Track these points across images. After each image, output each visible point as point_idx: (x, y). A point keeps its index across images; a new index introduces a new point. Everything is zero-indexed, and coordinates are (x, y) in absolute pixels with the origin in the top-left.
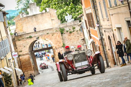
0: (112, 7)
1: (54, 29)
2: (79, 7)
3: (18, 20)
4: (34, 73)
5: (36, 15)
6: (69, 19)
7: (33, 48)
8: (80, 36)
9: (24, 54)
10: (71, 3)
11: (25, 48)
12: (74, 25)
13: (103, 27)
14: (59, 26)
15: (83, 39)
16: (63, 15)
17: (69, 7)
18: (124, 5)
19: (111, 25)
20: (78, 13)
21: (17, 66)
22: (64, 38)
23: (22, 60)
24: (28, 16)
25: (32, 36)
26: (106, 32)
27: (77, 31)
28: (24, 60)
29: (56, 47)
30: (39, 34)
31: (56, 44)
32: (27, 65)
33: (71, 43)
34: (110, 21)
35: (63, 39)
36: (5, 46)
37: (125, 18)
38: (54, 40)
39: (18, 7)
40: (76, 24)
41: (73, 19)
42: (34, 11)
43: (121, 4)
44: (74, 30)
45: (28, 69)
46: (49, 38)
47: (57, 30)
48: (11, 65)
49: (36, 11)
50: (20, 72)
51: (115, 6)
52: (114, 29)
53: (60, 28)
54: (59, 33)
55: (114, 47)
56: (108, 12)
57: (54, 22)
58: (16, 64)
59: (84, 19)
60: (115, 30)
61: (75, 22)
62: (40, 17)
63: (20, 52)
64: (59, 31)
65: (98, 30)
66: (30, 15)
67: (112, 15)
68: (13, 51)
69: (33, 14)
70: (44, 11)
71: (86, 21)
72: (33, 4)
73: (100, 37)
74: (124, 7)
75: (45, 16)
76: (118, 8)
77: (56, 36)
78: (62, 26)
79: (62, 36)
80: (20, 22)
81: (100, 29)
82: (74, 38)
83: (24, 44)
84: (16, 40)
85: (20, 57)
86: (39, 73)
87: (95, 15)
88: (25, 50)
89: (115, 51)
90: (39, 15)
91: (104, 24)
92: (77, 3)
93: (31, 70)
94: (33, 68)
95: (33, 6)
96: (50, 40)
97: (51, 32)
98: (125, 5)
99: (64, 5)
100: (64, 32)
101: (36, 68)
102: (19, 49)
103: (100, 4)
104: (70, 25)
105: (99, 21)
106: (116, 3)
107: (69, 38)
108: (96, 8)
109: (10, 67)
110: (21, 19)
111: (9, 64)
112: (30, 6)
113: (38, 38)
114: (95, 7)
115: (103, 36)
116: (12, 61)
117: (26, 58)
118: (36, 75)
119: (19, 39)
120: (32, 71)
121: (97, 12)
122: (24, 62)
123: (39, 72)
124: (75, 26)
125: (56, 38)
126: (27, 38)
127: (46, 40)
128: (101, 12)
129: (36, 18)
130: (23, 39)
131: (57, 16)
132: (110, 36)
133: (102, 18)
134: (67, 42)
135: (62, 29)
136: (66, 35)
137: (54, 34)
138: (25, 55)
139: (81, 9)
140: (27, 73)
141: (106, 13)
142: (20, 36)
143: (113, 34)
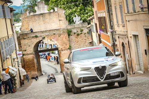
0: (130, 12)
1: (61, 30)
2: (88, 8)
3: (25, 17)
4: (37, 74)
5: (44, 13)
6: (77, 21)
7: (38, 48)
8: (87, 39)
9: (28, 53)
10: (81, 4)
11: (30, 47)
12: (82, 27)
13: (117, 33)
14: (67, 27)
15: (91, 43)
16: (72, 16)
17: (79, 8)
18: (143, 12)
19: (127, 32)
20: (87, 15)
21: (20, 66)
22: (71, 40)
23: (26, 59)
24: (35, 15)
25: (38, 36)
26: (120, 39)
27: (85, 34)
28: (28, 60)
29: (62, 49)
30: (45, 34)
31: (62, 45)
32: (31, 65)
33: (78, 45)
34: (126, 27)
35: (69, 41)
36: (11, 45)
37: (144, 26)
38: (61, 41)
39: (23, 4)
40: (84, 27)
41: (82, 21)
42: (42, 9)
43: (140, 10)
44: (82, 32)
45: (31, 69)
46: (56, 39)
47: (64, 31)
48: (16, 64)
49: (44, 10)
50: (23, 72)
51: (133, 12)
52: (129, 36)
53: (68, 30)
54: (66, 35)
55: (128, 55)
56: (125, 18)
57: (61, 22)
58: (20, 64)
59: (95, 22)
60: (131, 37)
61: (83, 24)
62: (47, 16)
63: (24, 51)
64: (66, 32)
65: (111, 35)
66: (37, 13)
67: (129, 21)
68: (17, 50)
69: (40, 13)
70: (52, 11)
71: (96, 24)
72: (41, 3)
73: (112, 43)
74: (144, 14)
75: (53, 16)
76: (137, 15)
77: (63, 38)
78: (69, 27)
79: (69, 37)
80: (27, 20)
81: (113, 35)
82: (81, 40)
83: (29, 43)
84: (21, 38)
85: (24, 57)
86: (42, 75)
87: (109, 19)
88: (30, 50)
89: (128, 59)
90: (47, 14)
91: (119, 30)
92: (87, 5)
93: (34, 70)
94: (36, 69)
95: (41, 4)
96: (56, 41)
97: (58, 32)
98: (145, 12)
99: (74, 5)
100: (71, 34)
101: (40, 69)
102: (24, 48)
103: (116, 9)
104: (78, 27)
105: (112, 26)
106: (135, 9)
107: (76, 40)
108: (110, 13)
109: (14, 66)
110: (28, 17)
111: (14, 63)
112: (38, 4)
113: (44, 38)
114: (109, 11)
115: (116, 42)
116: (16, 60)
117: (30, 58)
118: (40, 76)
119: (24, 38)
120: (35, 72)
121: (111, 17)
122: (27, 61)
123: (42, 73)
124: (83, 29)
125: (62, 40)
126: (33, 37)
127: (52, 40)
128: (117, 17)
129: (43, 17)
130: (29, 38)
131: (65, 16)
132: (124, 43)
133: (116, 24)
134: (73, 44)
135: (69, 30)
136: (73, 37)
137: (61, 35)
138: (29, 55)
139: (90, 11)
140: (30, 73)
141: (122, 19)
142: (25, 34)
143: (128, 41)
